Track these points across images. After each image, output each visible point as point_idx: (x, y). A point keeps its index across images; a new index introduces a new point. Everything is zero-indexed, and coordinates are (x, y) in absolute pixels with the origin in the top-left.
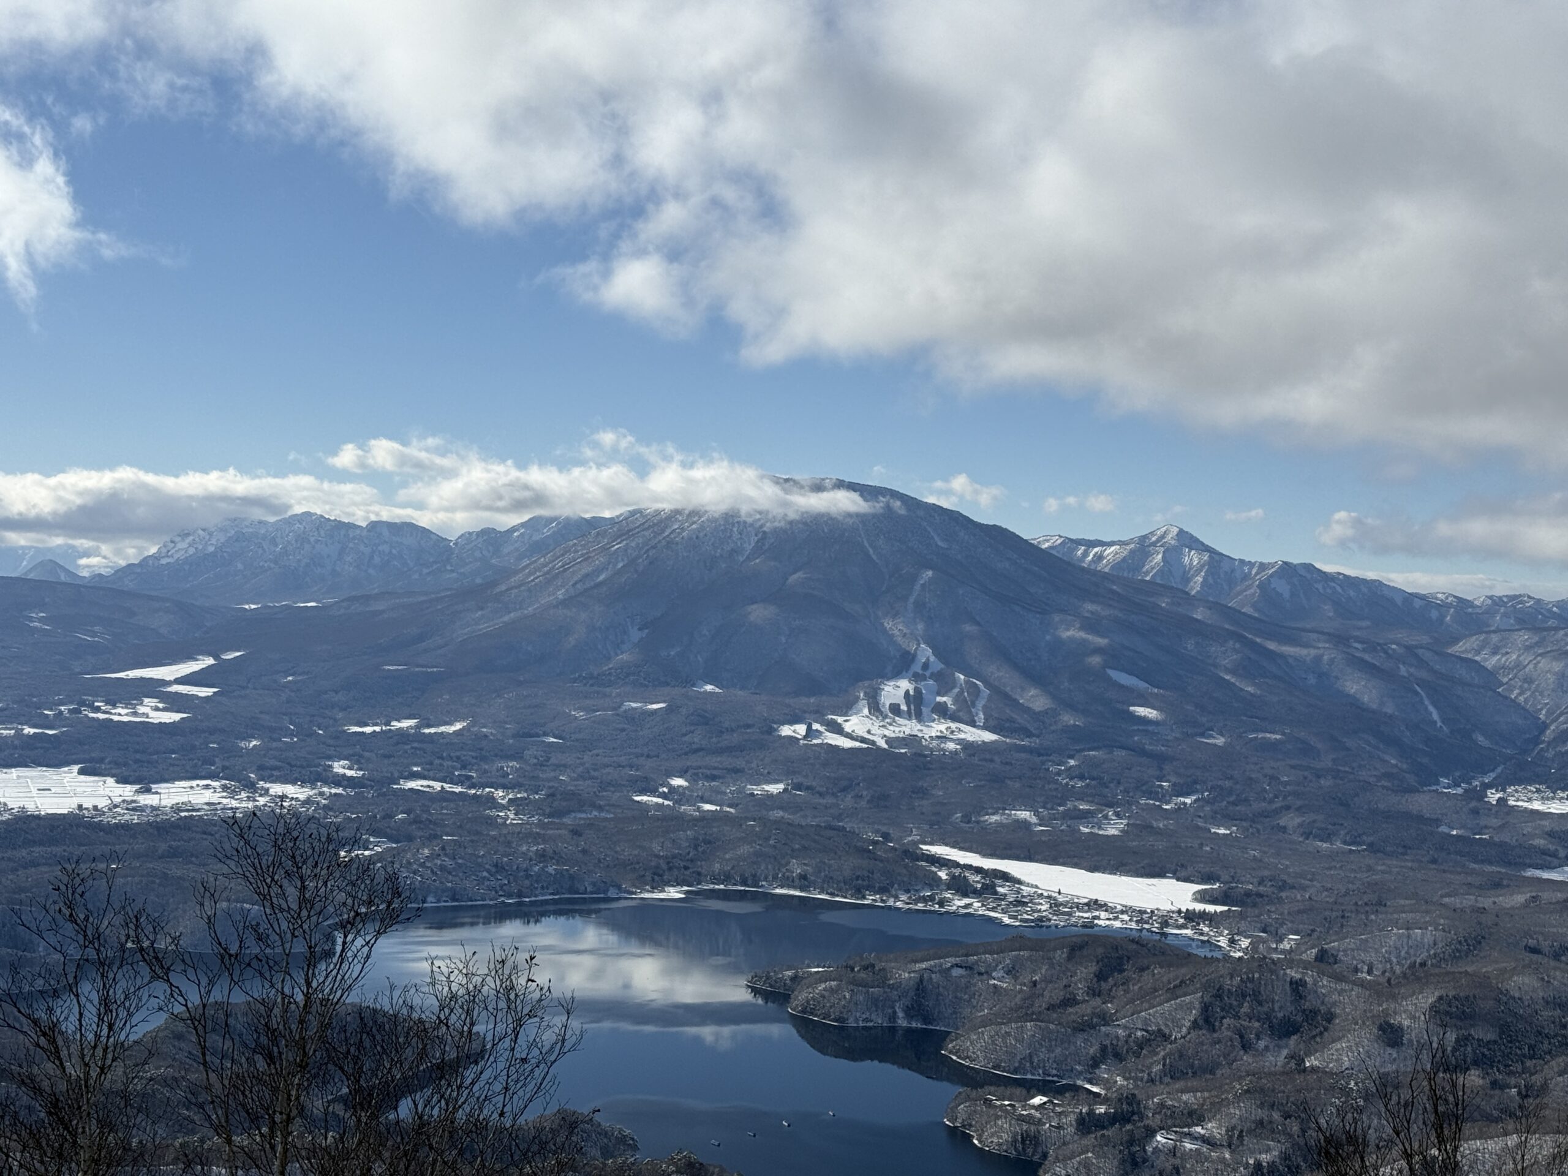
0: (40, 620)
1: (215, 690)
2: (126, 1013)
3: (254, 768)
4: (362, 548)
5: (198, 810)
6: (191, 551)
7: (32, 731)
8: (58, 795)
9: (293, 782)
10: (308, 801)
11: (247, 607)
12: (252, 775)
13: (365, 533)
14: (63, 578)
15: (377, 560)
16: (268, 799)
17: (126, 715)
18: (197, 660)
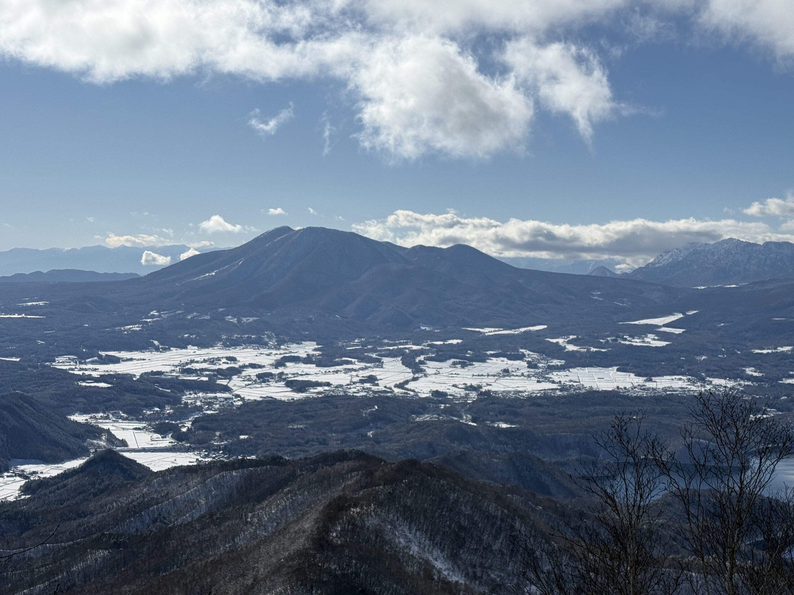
0: (598, 295)
1: (683, 330)
2: (648, 490)
3: (704, 370)
4: (761, 256)
5: (676, 391)
6: (671, 260)
7: (595, 350)
8: (608, 381)
9: (725, 378)
10: (732, 388)
11: (699, 288)
12: (703, 374)
13: (762, 248)
14: (608, 275)
15: (769, 262)
16: (711, 386)
17: (640, 342)
18: (674, 315)
